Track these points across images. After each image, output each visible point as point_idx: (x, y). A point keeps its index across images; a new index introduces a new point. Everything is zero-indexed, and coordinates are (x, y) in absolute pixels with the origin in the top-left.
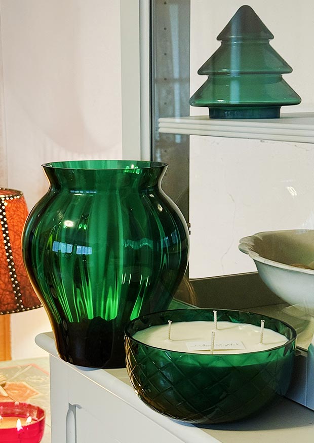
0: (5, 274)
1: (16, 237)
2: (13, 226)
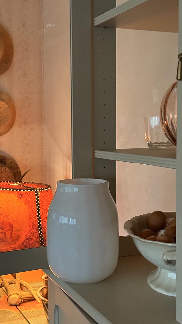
0: (36, 232)
1: (44, 212)
2: (43, 205)
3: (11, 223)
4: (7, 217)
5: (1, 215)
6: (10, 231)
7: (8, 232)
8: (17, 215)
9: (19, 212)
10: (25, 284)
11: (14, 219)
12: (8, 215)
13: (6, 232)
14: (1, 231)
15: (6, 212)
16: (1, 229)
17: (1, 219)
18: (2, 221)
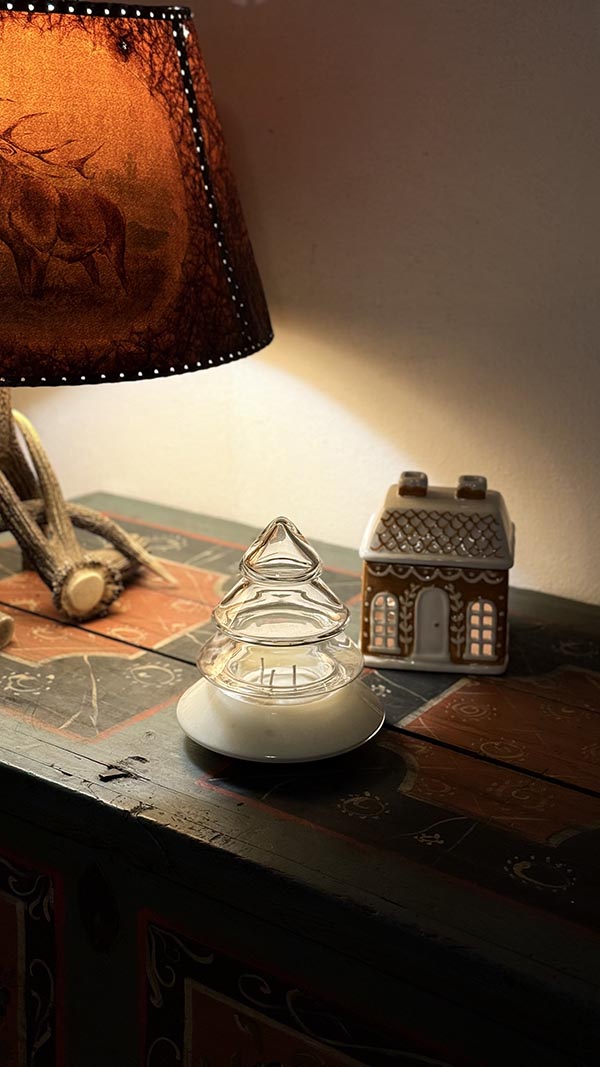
3: (109, 203)
4: (80, 170)
5: (46, 156)
6: (113, 248)
7: (101, 251)
8: (129, 155)
9: (132, 135)
10: (88, 516)
11: (118, 178)
12: (85, 159)
13: (93, 251)
14: (64, 248)
15: (70, 141)
16: (62, 240)
17: (51, 180)
18: (54, 191)
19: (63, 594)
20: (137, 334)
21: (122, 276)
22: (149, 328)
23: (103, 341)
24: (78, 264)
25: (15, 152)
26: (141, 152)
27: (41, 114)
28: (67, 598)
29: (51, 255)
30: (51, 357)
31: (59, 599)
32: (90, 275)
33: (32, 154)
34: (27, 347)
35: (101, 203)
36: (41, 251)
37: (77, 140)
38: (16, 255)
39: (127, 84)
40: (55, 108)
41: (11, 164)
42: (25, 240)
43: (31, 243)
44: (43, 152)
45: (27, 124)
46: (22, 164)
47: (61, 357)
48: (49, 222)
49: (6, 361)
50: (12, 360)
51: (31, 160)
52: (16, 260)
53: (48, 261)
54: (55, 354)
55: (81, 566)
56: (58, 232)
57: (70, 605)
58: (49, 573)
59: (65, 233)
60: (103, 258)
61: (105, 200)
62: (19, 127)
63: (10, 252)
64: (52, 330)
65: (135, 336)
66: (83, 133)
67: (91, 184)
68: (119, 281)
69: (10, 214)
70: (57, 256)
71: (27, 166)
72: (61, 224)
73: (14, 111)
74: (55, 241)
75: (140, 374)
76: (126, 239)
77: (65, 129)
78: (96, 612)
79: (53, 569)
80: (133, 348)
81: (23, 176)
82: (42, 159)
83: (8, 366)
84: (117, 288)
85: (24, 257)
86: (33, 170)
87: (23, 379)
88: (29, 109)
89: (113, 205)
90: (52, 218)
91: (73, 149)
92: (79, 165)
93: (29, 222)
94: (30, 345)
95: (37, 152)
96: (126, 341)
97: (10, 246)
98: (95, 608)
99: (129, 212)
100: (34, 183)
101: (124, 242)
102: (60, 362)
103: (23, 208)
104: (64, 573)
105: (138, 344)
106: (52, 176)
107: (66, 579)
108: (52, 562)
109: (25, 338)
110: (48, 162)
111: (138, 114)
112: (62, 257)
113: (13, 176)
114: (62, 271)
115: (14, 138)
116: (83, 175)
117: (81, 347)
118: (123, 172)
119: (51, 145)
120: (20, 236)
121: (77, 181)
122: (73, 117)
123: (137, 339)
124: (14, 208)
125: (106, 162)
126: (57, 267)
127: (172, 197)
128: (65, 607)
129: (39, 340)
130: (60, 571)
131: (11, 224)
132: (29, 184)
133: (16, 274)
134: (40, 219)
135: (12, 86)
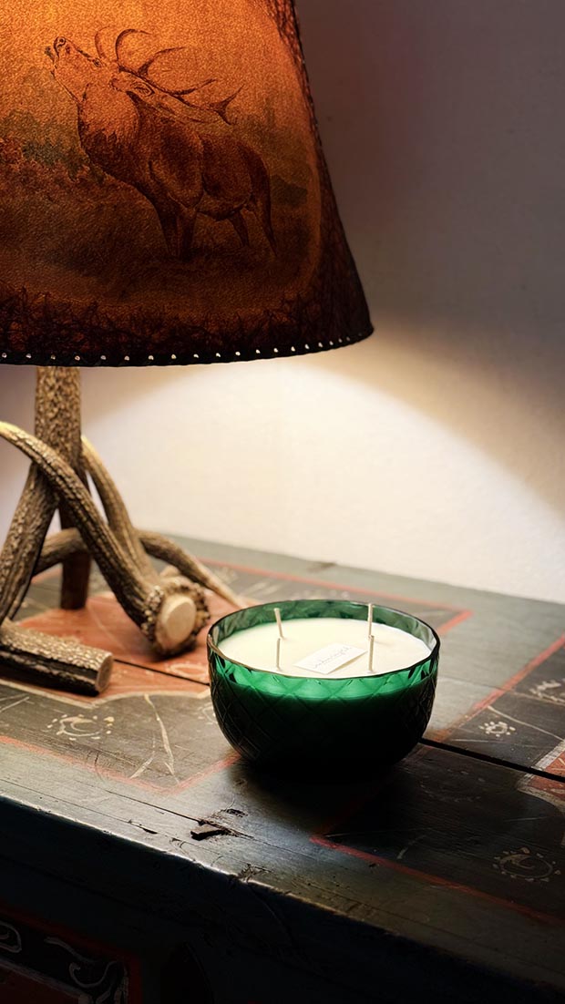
3: (252, 153)
4: (221, 114)
5: (187, 97)
6: (259, 204)
7: (248, 207)
8: (267, 99)
9: (268, 77)
10: (154, 539)
11: (259, 125)
12: (226, 102)
13: (241, 207)
14: (211, 203)
15: (210, 81)
16: (209, 193)
17: (194, 125)
18: (197, 138)
19: (158, 624)
20: (290, 303)
21: (270, 236)
22: (298, 296)
23: (257, 311)
24: (226, 222)
25: (153, 92)
26: (278, 97)
27: (178, 49)
28: (162, 628)
29: (198, 211)
30: (204, 330)
31: (154, 631)
32: (238, 233)
33: (172, 94)
34: (177, 318)
35: (245, 152)
36: (187, 206)
37: (217, 81)
38: (159, 210)
39: (259, 20)
40: (193, 43)
41: (149, 106)
42: (169, 194)
43: (176, 198)
44: (183, 93)
45: (164, 59)
46: (161, 105)
47: (213, 329)
48: (194, 174)
49: (155, 336)
50: (161, 334)
51: (171, 102)
52: (160, 217)
53: (195, 217)
54: (208, 327)
55: (172, 591)
56: (204, 185)
57: (165, 636)
58: (138, 602)
59: (212, 187)
60: (250, 215)
61: (249, 149)
62: (156, 63)
63: (153, 207)
64: (203, 298)
65: (286, 305)
66: (222, 71)
67: (234, 130)
68: (268, 241)
69: (150, 163)
70: (205, 213)
71: (166, 109)
72: (206, 175)
73: (149, 44)
74: (201, 194)
75: (293, 349)
76: (271, 195)
77: (204, 66)
78: (187, 643)
79: (143, 596)
80: (285, 319)
81: (163, 119)
82: (182, 100)
83: (157, 341)
84: (266, 249)
85: (169, 215)
86: (173, 113)
87: (174, 357)
88: (165, 42)
89: (258, 155)
90: (196, 168)
91: (213, 90)
92: (221, 109)
93: (171, 173)
94: (180, 316)
95: (177, 93)
96: (278, 310)
97: (153, 200)
98: (187, 640)
99: (272, 164)
100: (175, 128)
101: (269, 197)
102: (213, 336)
103: (165, 156)
104: (157, 600)
105: (289, 315)
106: (194, 120)
107: (160, 605)
108: (140, 588)
109: (175, 308)
110: (188, 104)
111: (272, 55)
112: (209, 213)
113: (151, 120)
114: (211, 231)
115: (151, 76)
116: (225, 120)
117: (235, 317)
118: (263, 118)
119: (190, 85)
120: (162, 188)
121: (219, 127)
122: (211, 53)
123: (288, 308)
124: (155, 156)
125: (246, 106)
126: (204, 223)
127: (306, 151)
128: (160, 639)
129: (188, 311)
130: (152, 599)
131: (153, 176)
132: (170, 129)
133: (161, 233)
134: (184, 170)
135: (146, 15)
